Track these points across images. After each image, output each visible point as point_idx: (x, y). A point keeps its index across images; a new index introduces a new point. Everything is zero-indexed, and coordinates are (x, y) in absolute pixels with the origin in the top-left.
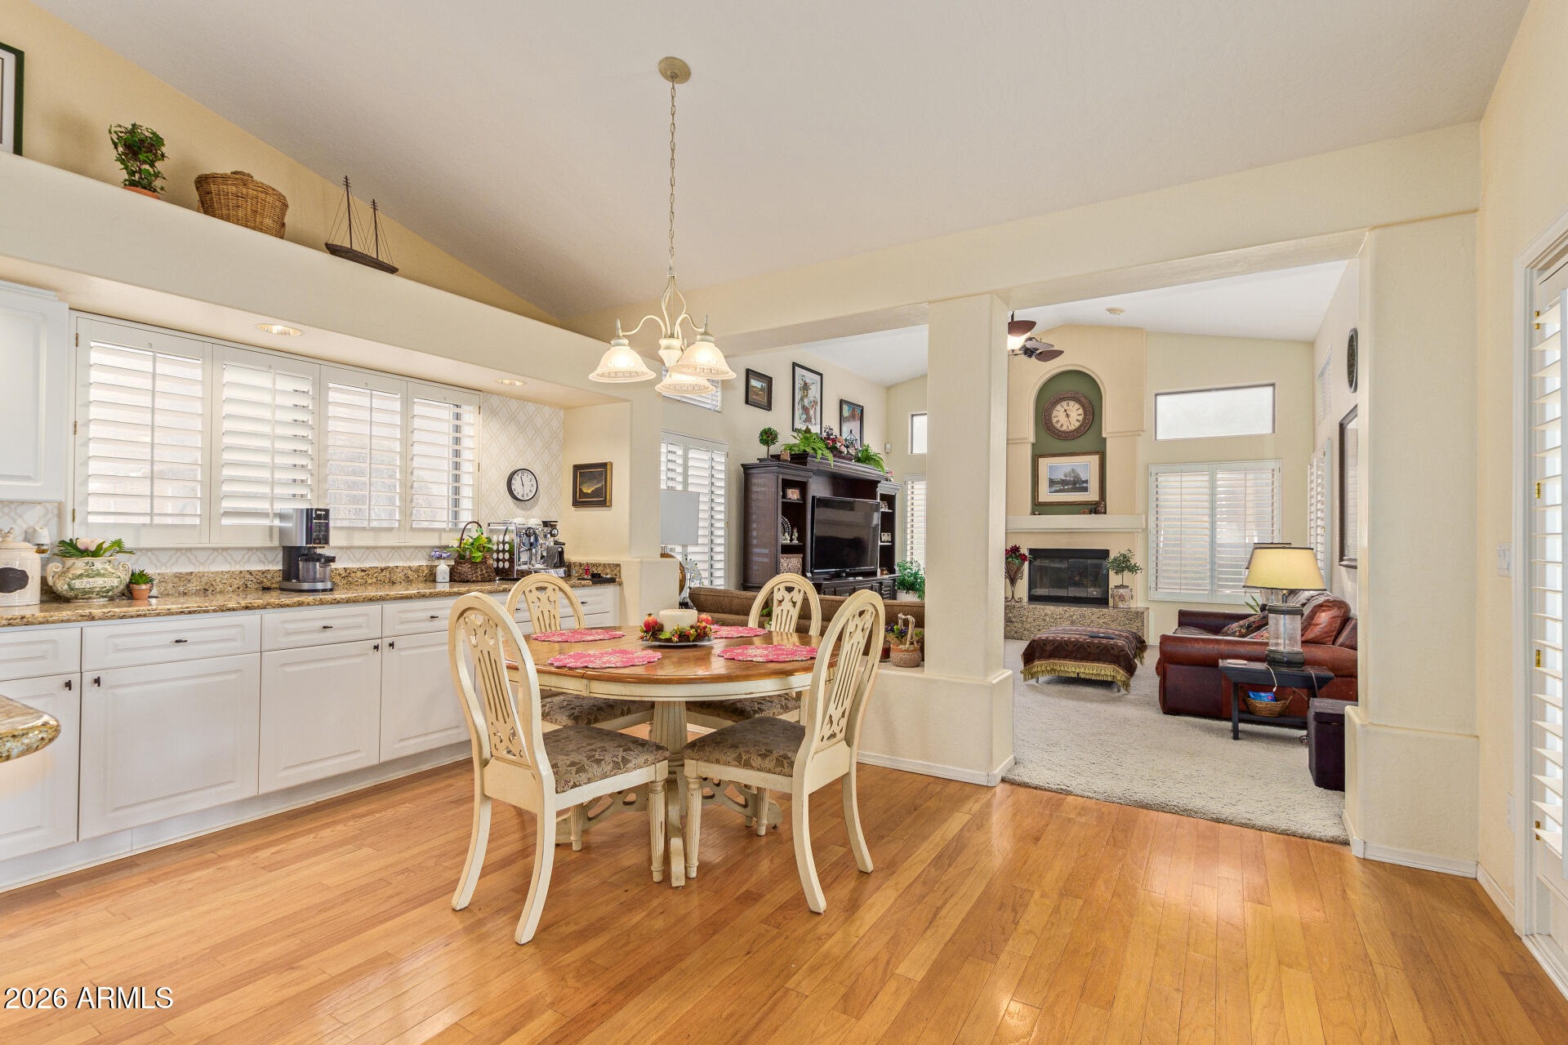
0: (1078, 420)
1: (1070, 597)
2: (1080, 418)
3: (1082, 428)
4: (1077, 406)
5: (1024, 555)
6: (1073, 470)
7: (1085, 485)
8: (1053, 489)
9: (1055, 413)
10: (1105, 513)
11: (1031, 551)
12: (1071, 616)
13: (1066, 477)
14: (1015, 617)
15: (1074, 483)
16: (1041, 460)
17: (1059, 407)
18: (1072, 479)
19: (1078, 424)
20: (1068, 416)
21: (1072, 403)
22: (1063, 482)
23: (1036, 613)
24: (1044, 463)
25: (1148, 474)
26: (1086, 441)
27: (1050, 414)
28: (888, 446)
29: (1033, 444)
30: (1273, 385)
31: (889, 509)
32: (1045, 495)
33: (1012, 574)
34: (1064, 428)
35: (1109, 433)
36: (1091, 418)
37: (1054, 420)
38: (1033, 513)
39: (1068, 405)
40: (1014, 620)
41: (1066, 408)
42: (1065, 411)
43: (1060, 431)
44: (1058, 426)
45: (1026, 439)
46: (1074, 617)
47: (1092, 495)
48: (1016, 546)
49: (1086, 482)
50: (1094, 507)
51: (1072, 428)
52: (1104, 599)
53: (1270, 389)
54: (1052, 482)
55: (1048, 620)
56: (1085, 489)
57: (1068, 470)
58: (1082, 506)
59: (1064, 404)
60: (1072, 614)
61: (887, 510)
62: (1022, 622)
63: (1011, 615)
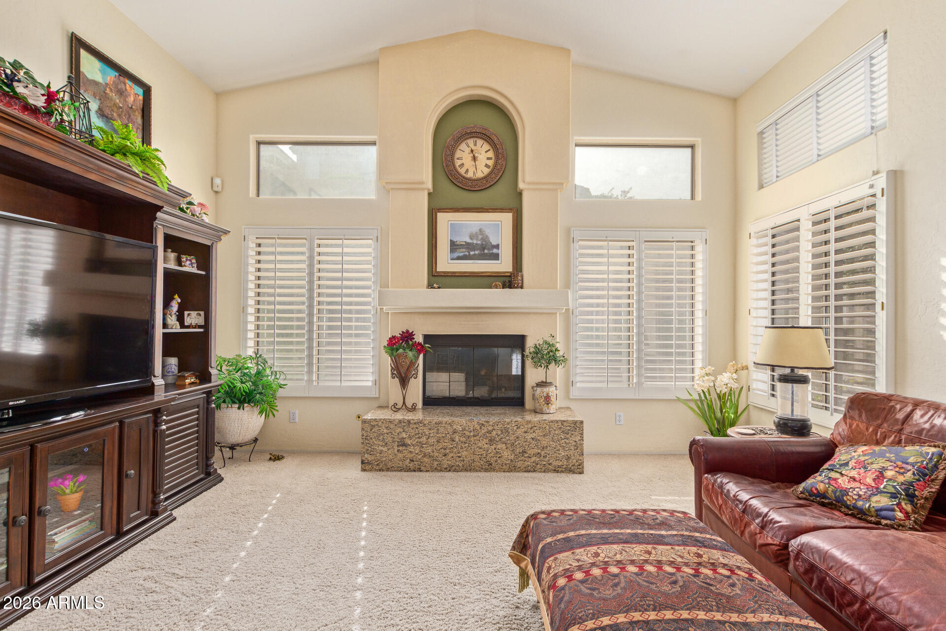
0: (487, 166)
1: (478, 398)
2: (491, 163)
3: (494, 176)
4: (486, 147)
5: (419, 344)
6: (480, 230)
7: (495, 251)
8: (456, 255)
9: (458, 154)
10: (522, 287)
11: (427, 338)
12: (490, 432)
13: (471, 239)
14: (410, 437)
15: (483, 247)
16: (440, 215)
17: (463, 146)
18: (479, 242)
19: (487, 171)
20: (474, 159)
21: (480, 142)
22: (469, 246)
23: (442, 430)
24: (444, 219)
25: (570, 240)
26: (499, 193)
27: (453, 154)
28: (217, 181)
29: (429, 194)
30: (692, 147)
31: (198, 268)
32: (445, 263)
33: (403, 371)
34: (470, 175)
35: (529, 183)
36: (504, 163)
37: (458, 163)
38: (430, 286)
39: (475, 145)
40: (409, 442)
41: (473, 148)
42: (472, 151)
43: (464, 177)
44: (462, 171)
45: (422, 183)
46: (494, 433)
47: (504, 265)
48: (407, 331)
49: (497, 247)
50: (507, 279)
51: (480, 175)
52: (518, 398)
53: (689, 150)
54: (454, 246)
55: (457, 439)
56: (496, 257)
57: (475, 230)
58: (492, 279)
59: (471, 142)
60: (490, 428)
61: (194, 270)
62: (421, 444)
63: (404, 435)
